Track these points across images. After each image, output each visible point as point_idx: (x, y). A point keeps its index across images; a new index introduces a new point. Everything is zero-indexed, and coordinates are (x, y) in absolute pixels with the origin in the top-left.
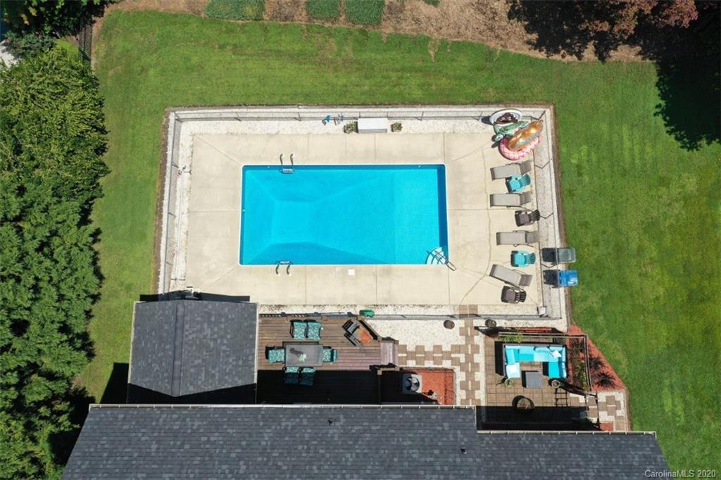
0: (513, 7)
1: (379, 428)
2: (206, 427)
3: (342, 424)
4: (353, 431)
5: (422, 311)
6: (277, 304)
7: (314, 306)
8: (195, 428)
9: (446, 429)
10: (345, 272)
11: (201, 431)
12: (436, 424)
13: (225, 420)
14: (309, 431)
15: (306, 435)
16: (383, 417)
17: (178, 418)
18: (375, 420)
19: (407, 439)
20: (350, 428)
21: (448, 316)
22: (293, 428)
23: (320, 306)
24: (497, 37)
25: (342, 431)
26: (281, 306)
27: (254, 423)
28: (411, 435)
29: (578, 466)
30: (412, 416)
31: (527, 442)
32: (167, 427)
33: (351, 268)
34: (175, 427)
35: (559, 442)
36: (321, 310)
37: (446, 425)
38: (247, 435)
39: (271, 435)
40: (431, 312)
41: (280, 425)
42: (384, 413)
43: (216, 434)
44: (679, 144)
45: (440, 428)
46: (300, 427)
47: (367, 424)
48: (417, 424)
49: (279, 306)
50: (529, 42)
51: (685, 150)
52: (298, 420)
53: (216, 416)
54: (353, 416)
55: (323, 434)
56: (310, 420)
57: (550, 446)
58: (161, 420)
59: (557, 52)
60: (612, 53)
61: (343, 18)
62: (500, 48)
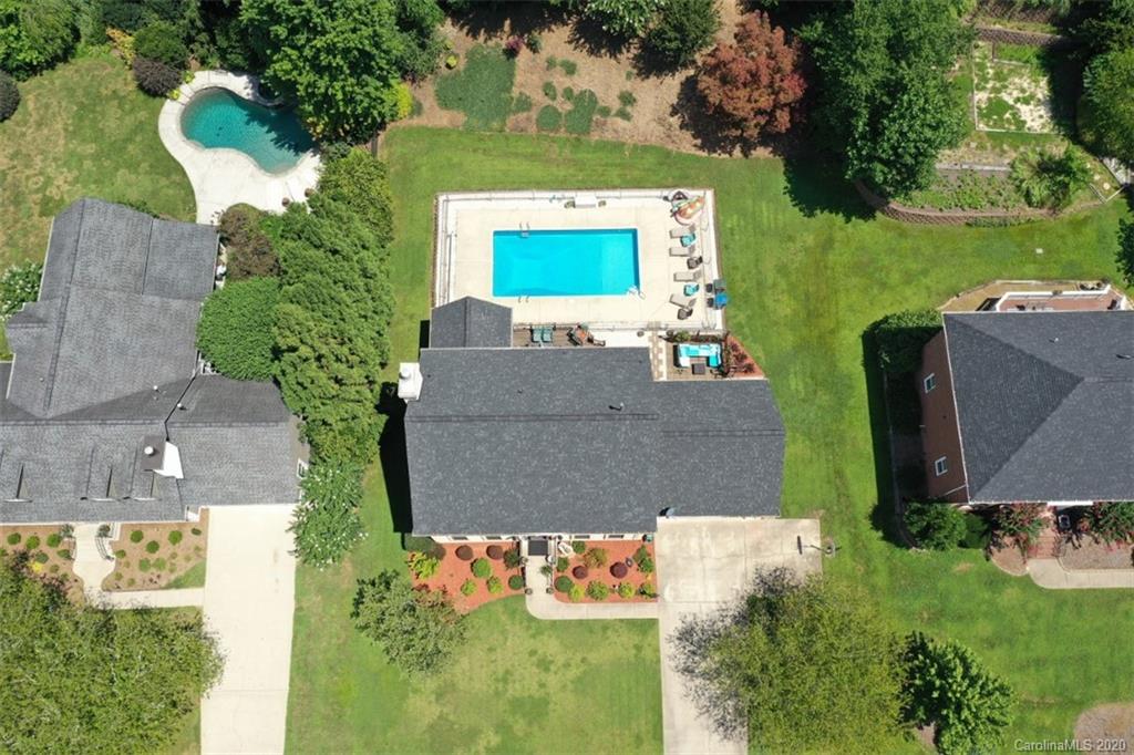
0: (683, 122)
5: (623, 326)
21: (640, 328)
24: (673, 142)
40: (628, 326)
44: (802, 214)
50: (695, 145)
51: (807, 218)
59: (715, 151)
60: (753, 152)
61: (563, 130)
62: (675, 149)
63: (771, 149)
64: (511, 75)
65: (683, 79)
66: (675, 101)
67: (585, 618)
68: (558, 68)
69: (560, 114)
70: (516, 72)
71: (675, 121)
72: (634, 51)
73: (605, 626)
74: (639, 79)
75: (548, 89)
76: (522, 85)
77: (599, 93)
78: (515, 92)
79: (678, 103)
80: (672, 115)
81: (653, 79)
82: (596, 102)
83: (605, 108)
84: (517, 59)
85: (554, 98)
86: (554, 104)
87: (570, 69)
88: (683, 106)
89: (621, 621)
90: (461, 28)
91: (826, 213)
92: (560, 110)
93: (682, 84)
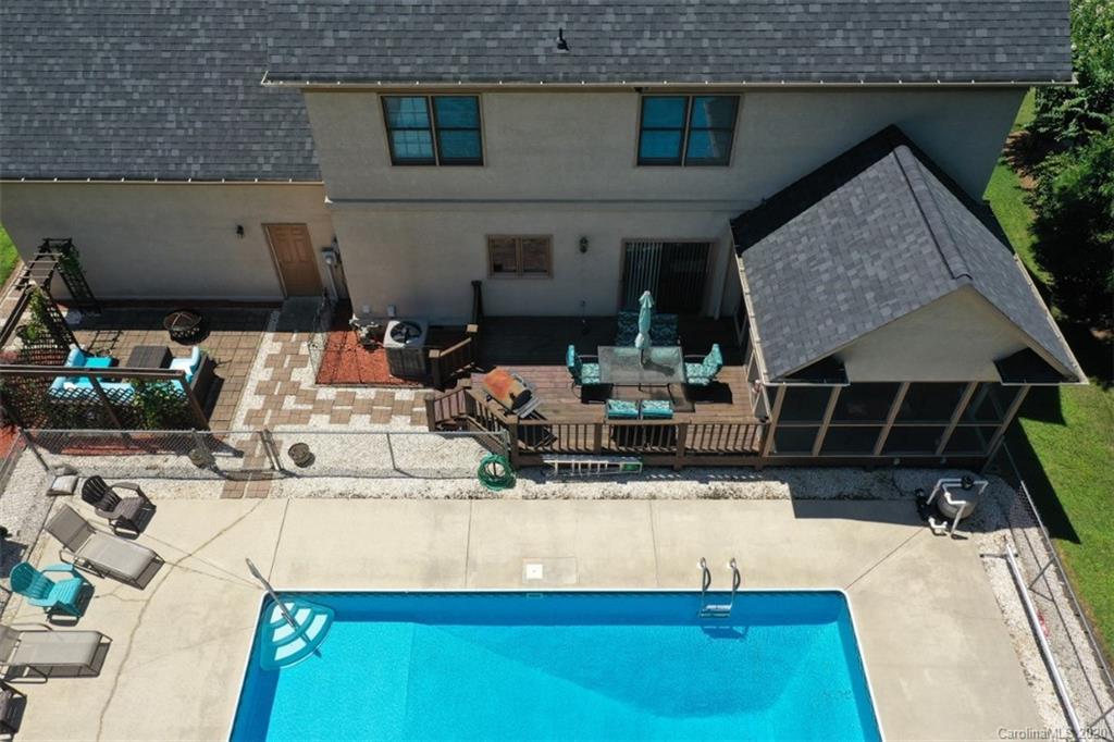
1: (466, 35)
2: (817, 34)
3: (541, 43)
4: (517, 27)
5: (360, 485)
6: (722, 501)
7: (628, 497)
8: (840, 33)
9: (329, 34)
10: (552, 571)
11: (825, 26)
12: (348, 44)
13: (782, 52)
14: (606, 27)
15: (611, 18)
16: (456, 60)
17: (880, 55)
18: (474, 52)
19: (410, 10)
20: (525, 35)
21: (299, 477)
22: (639, 34)
23: (615, 498)
25: (540, 27)
26: (710, 498)
27: (720, 43)
28: (402, 19)
29: (106, 112)
30: (397, 61)
31: (190, 160)
32: (897, 34)
33: (532, 581)
34: (879, 33)
35: (128, 160)
36: (611, 488)
37: (329, 42)
38: (732, 17)
39: (683, 19)
40: (338, 485)
41: (666, 39)
42: (454, 69)
43: (792, 18)
45: (343, 34)
46: (625, 34)
47: (490, 44)
48: (388, 43)
49: (716, 496)
52: (632, 51)
53: (802, 60)
54: (519, 61)
55: (578, 21)
56: (606, 51)
57: (149, 153)
58: (915, 50)
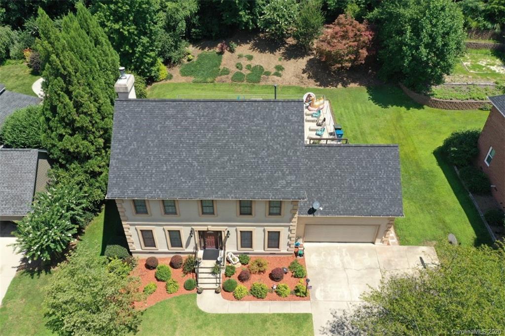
0: (309, 76)
24: (305, 84)
44: (381, 107)
50: (317, 85)
51: (383, 109)
59: (328, 86)
60: (348, 85)
61: (245, 81)
62: (306, 87)
63: (358, 84)
64: (220, 61)
65: (308, 59)
66: (305, 67)
67: (247, 312)
68: (244, 58)
69: (244, 75)
70: (222, 60)
71: (305, 75)
72: (282, 51)
73: (264, 319)
74: (285, 61)
75: (239, 66)
76: (225, 65)
77: (265, 66)
78: (221, 67)
79: (306, 68)
80: (303, 73)
81: (292, 60)
82: (263, 70)
83: (268, 72)
84: (223, 56)
85: (241, 69)
86: (241, 71)
87: (250, 58)
88: (308, 69)
89: (279, 315)
90: (197, 47)
91: (395, 107)
92: (244, 74)
93: (307, 61)
